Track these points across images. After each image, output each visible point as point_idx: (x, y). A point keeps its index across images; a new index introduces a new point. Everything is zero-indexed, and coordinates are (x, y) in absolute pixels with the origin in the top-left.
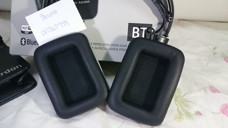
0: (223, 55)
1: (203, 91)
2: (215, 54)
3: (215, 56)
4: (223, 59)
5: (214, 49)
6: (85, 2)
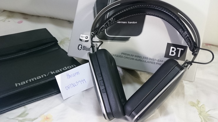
6: (134, 23)
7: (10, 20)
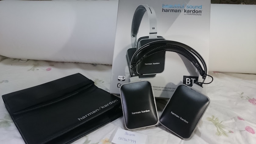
0: (248, 98)
1: (233, 119)
2: (242, 97)
3: (242, 98)
4: (248, 100)
5: (242, 94)
6: (157, 63)
7: (38, 68)
